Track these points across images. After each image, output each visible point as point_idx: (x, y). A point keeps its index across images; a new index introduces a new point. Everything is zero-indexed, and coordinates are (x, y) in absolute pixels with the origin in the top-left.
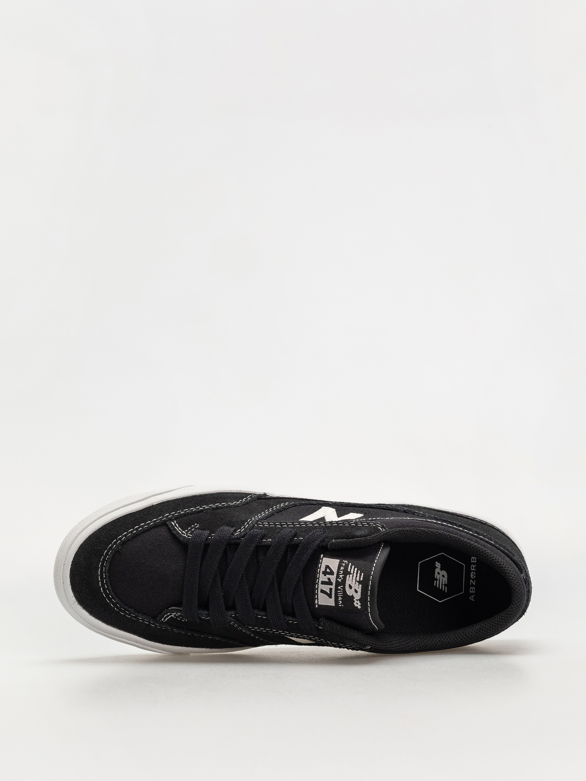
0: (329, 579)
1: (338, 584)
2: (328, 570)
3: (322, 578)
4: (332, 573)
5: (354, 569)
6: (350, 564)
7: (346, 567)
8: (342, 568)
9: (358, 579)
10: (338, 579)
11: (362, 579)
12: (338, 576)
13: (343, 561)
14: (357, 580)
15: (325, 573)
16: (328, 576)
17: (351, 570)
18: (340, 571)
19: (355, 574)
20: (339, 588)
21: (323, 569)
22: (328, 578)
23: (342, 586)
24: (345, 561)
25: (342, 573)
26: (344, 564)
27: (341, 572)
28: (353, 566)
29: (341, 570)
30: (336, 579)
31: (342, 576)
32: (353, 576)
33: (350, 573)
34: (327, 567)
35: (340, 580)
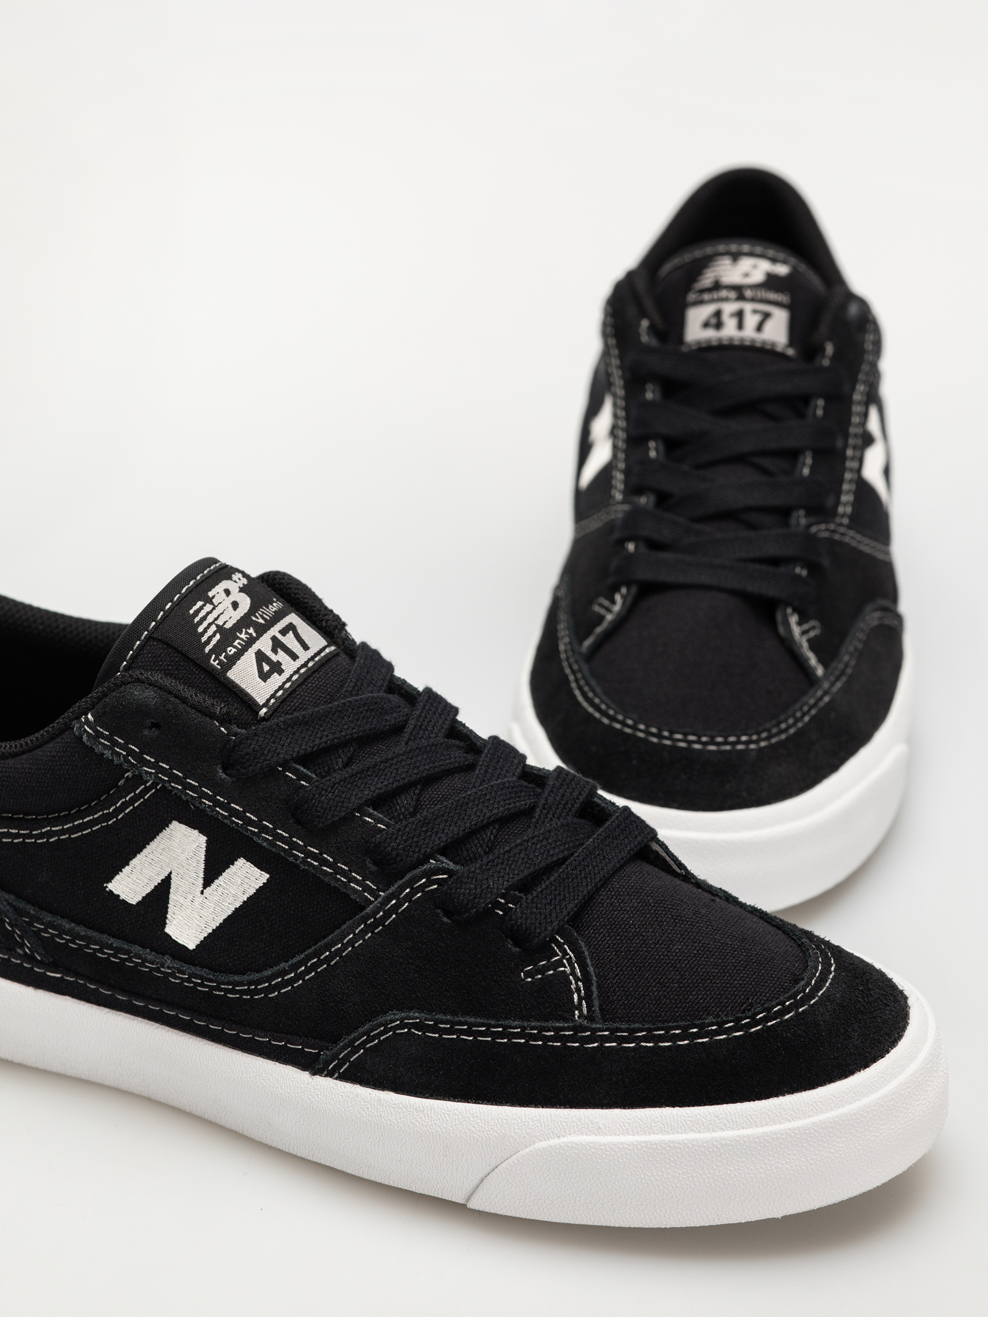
0: (274, 650)
1: (261, 630)
2: (266, 668)
3: (289, 666)
4: (261, 657)
5: (205, 630)
6: (207, 650)
7: (219, 649)
8: (231, 651)
9: (208, 607)
10: (254, 635)
11: (200, 604)
12: (251, 641)
13: (219, 667)
14: (212, 606)
15: (277, 668)
16: (274, 658)
17: (214, 635)
18: (240, 647)
19: (210, 619)
20: (261, 621)
21: (276, 680)
22: (276, 655)
23: (254, 619)
24: (215, 663)
25: (237, 641)
26: (222, 657)
27: (239, 643)
28: (204, 639)
29: (235, 647)
30: (257, 638)
31: (241, 634)
32: (216, 619)
33: (220, 629)
34: (264, 677)
35: (251, 631)
